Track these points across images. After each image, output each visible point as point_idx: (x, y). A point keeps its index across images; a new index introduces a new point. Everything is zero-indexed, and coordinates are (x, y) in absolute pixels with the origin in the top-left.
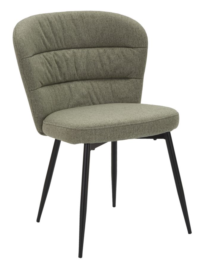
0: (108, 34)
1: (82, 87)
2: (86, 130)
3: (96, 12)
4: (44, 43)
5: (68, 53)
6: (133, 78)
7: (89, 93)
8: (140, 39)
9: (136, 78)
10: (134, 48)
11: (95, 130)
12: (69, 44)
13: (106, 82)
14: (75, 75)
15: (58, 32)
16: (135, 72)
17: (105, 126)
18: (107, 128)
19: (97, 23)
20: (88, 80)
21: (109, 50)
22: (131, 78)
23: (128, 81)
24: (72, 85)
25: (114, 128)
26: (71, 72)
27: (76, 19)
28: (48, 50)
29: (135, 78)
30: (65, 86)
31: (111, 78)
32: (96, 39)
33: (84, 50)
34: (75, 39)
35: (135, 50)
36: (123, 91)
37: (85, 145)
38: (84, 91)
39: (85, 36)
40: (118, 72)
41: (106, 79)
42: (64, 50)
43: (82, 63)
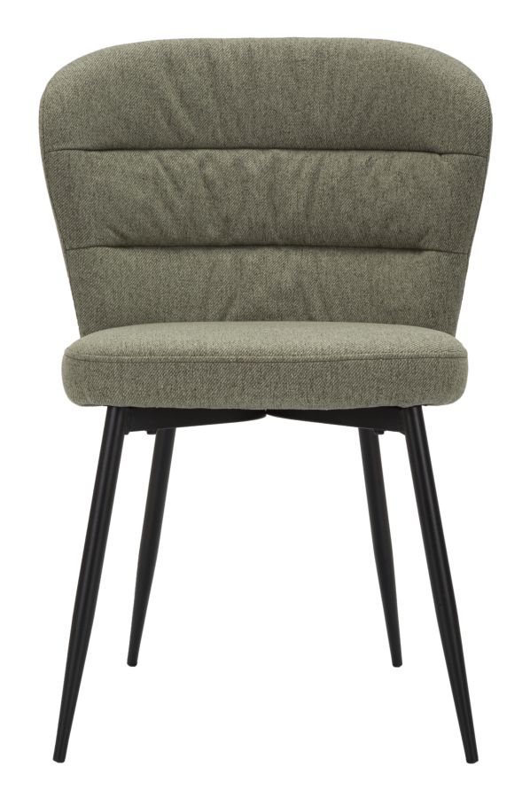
0: (386, 108)
1: (283, 266)
2: (97, 361)
3: (368, 41)
4: (169, 123)
5: (255, 161)
6: (432, 250)
7: (299, 284)
8: (460, 127)
9: (440, 251)
10: (446, 153)
11: (120, 362)
12: (268, 133)
13: (362, 257)
14: (264, 226)
15: (234, 93)
16: (437, 231)
17: (150, 354)
18: (154, 362)
19: (361, 74)
20: (311, 246)
21: (381, 159)
22: (427, 250)
23: (418, 258)
24: (251, 257)
25: (177, 363)
26: (253, 217)
27: (304, 60)
28: (184, 145)
29: (437, 251)
30: (226, 257)
31: (379, 247)
32: (351, 123)
33: (313, 156)
34: (290, 119)
35: (444, 162)
36: (399, 287)
37: (110, 409)
38: (287, 279)
39: (321, 112)
40: (394, 227)
41: (364, 247)
42: (246, 151)
43: (294, 194)
